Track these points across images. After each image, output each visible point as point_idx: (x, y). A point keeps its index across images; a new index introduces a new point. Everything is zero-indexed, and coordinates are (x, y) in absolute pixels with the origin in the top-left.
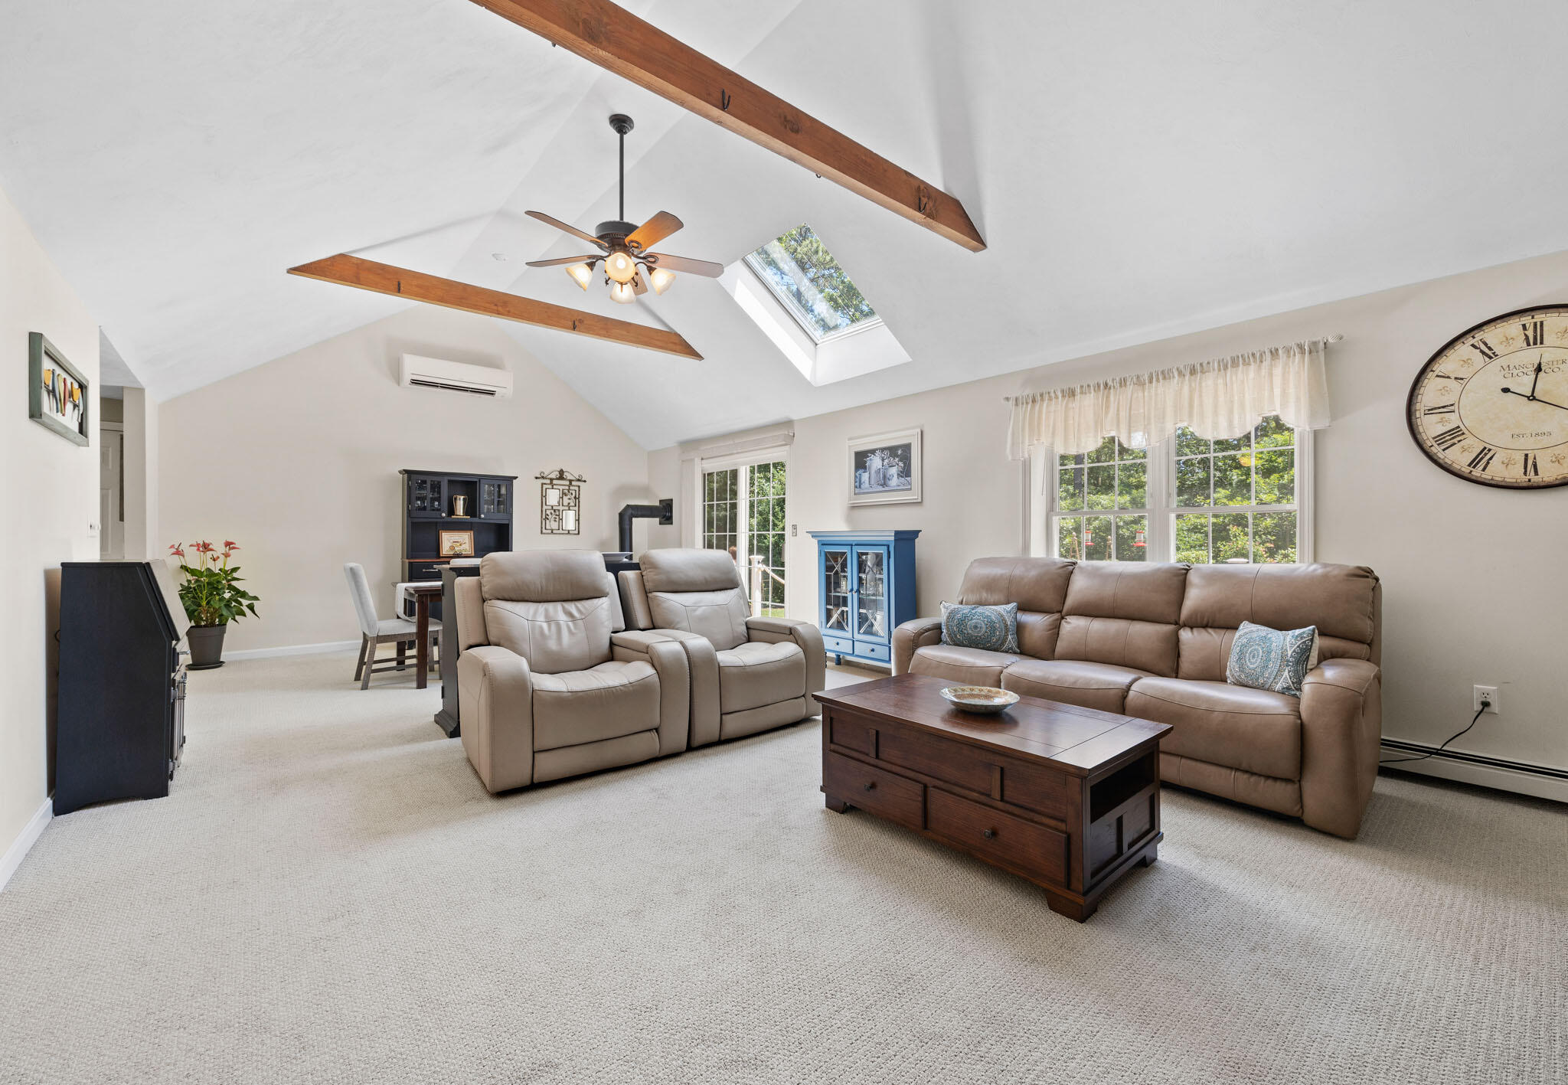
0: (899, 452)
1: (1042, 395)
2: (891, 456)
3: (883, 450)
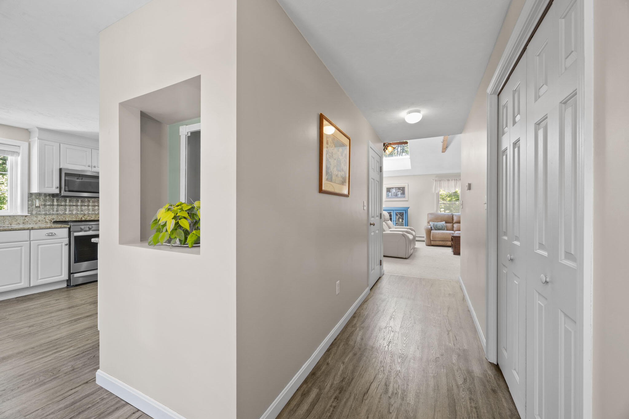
0: (401, 189)
1: (442, 180)
2: (398, 189)
3: (396, 188)
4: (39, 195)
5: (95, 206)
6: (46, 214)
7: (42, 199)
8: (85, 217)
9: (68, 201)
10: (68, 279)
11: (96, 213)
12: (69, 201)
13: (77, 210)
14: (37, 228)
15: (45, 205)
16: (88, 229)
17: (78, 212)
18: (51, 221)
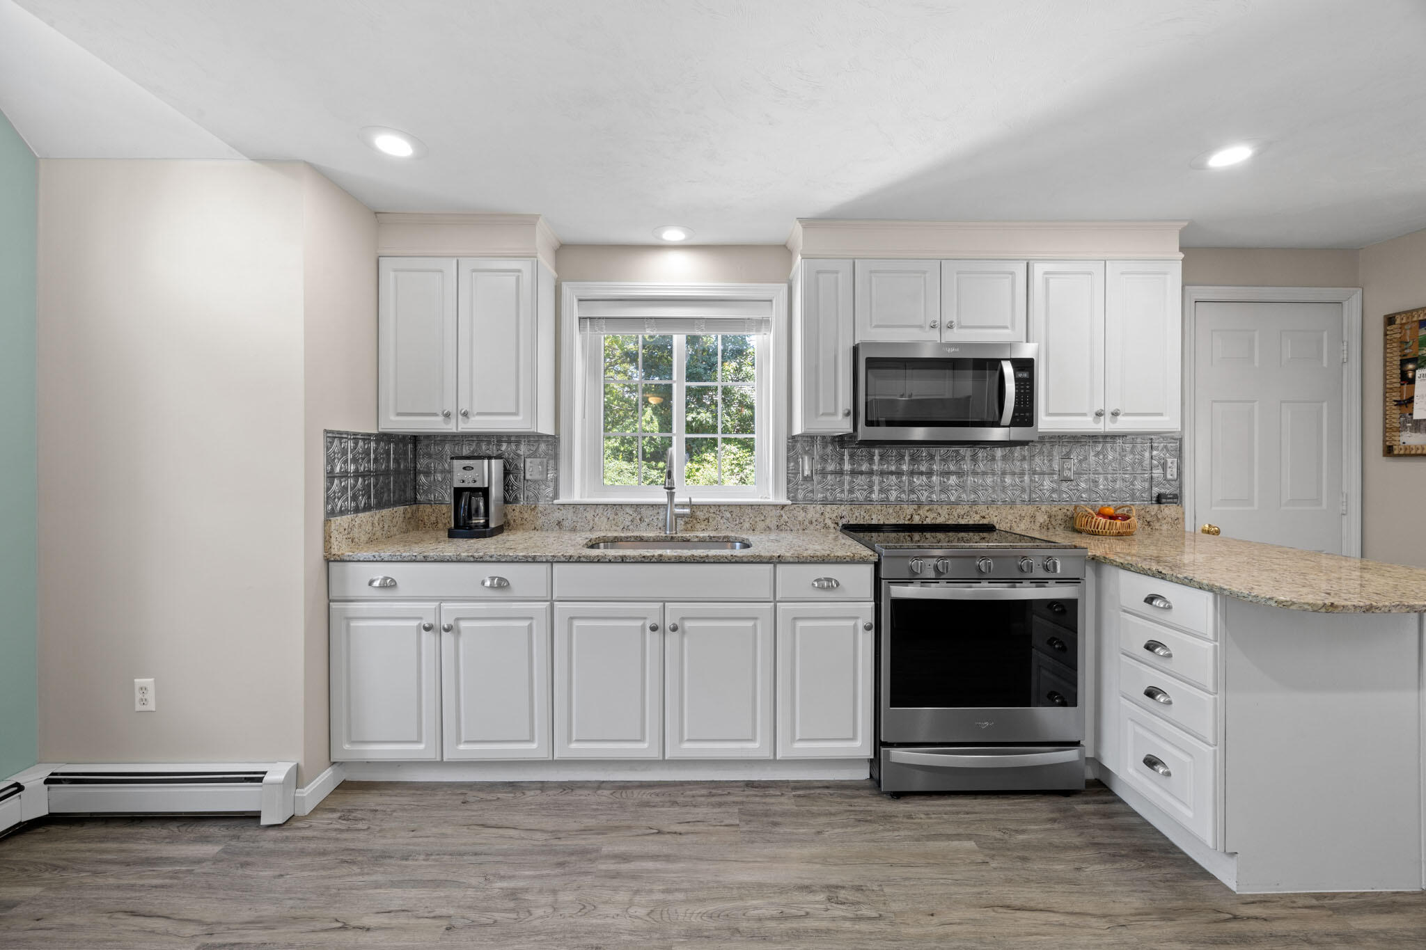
4: (810, 439)
5: (948, 474)
6: (825, 502)
7: (817, 452)
8: (921, 512)
9: (876, 458)
10: (872, 757)
11: (953, 499)
12: (879, 458)
13: (900, 489)
14: (791, 560)
15: (823, 473)
16: (932, 575)
17: (903, 496)
18: (837, 524)
